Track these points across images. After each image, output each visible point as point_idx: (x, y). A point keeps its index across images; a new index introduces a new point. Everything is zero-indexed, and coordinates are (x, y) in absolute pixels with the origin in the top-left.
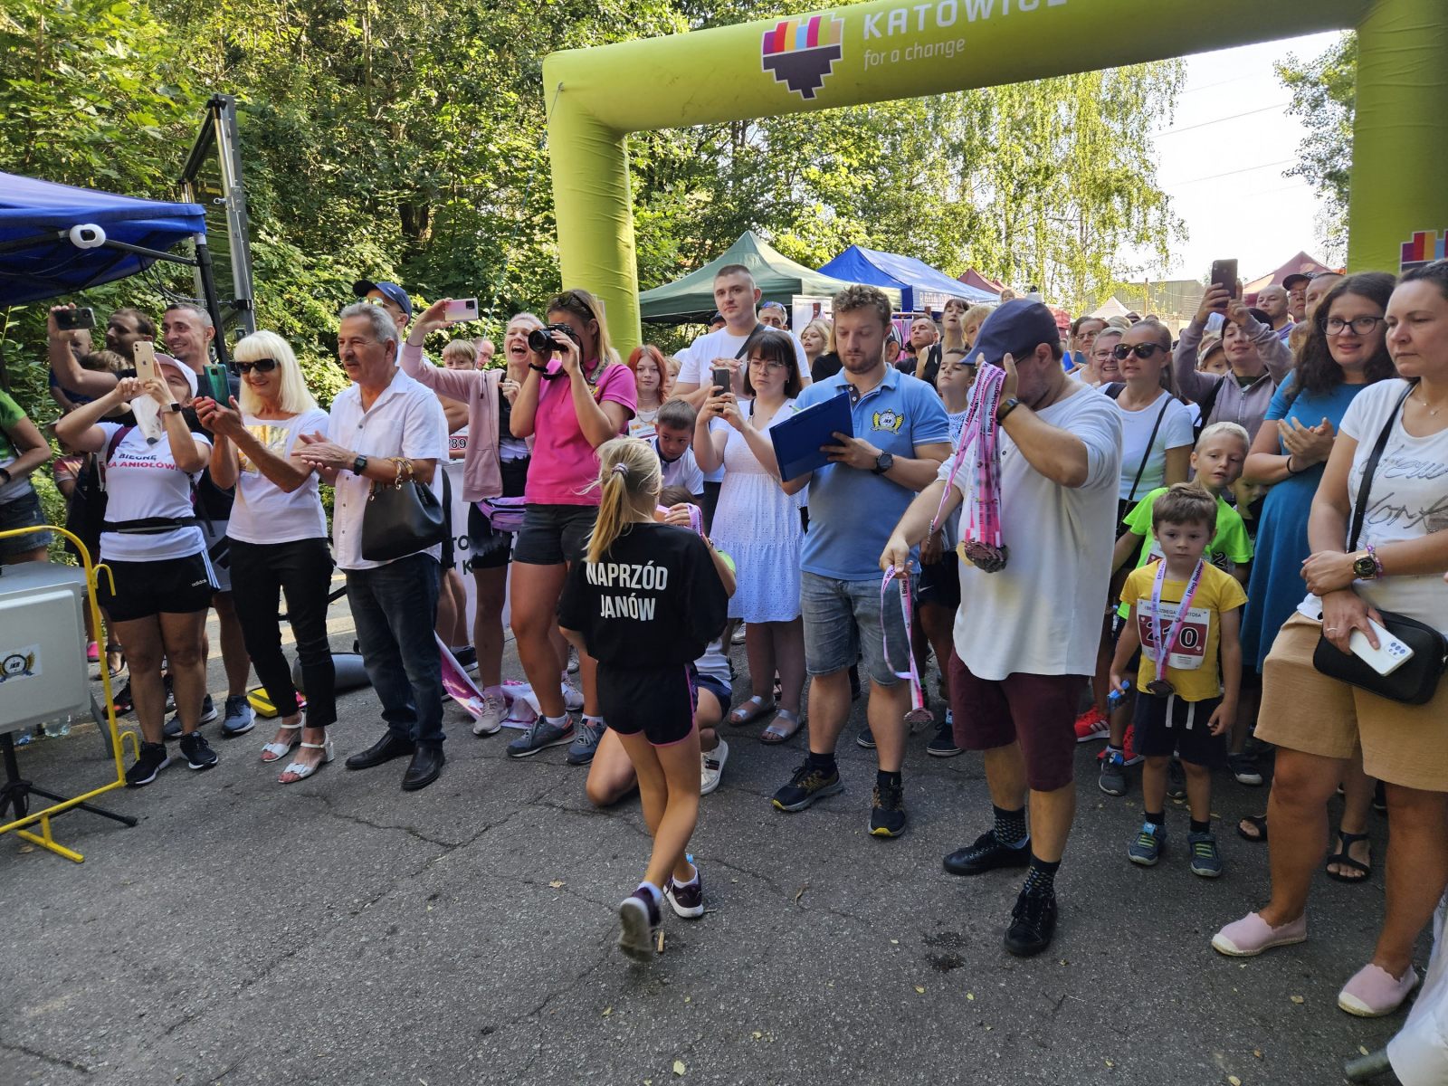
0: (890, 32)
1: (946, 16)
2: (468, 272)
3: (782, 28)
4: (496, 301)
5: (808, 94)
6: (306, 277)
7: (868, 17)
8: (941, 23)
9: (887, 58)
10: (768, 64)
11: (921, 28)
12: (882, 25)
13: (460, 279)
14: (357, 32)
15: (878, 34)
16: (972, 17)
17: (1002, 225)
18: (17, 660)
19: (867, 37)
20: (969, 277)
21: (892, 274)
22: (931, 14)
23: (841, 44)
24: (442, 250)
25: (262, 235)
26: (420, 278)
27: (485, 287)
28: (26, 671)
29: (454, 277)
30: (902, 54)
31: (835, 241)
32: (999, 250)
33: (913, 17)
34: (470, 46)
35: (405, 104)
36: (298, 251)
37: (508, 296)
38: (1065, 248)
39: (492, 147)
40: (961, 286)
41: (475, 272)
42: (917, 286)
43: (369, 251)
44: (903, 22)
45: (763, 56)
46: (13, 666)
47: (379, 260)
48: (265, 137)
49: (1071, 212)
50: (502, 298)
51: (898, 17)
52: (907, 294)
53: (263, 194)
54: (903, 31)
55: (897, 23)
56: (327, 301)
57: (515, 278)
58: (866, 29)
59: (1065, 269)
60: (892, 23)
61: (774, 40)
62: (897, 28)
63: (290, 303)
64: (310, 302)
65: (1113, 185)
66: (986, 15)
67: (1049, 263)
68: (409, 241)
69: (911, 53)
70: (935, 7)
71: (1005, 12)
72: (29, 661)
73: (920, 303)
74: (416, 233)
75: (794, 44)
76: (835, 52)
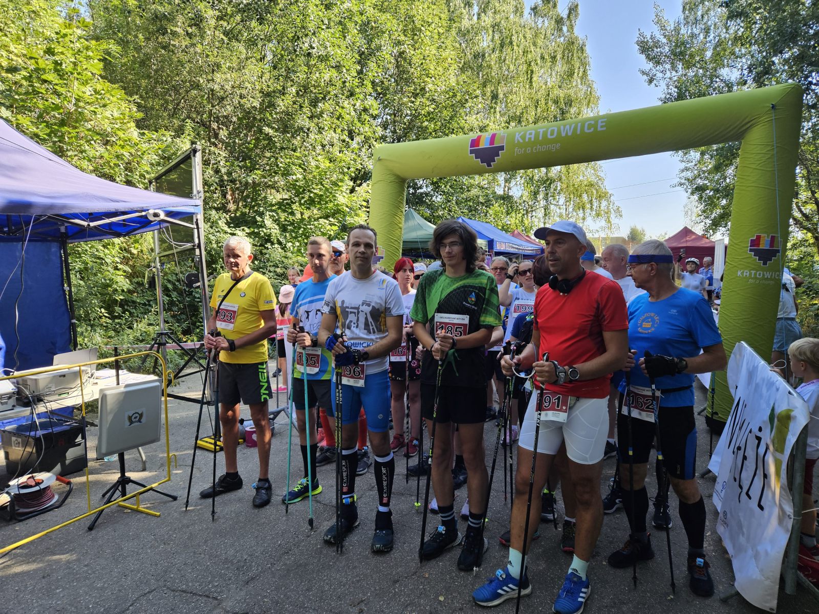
0: (527, 140)
1: (552, 134)
3: (479, 137)
5: (489, 165)
7: (517, 134)
8: (549, 136)
9: (525, 151)
10: (471, 152)
11: (540, 138)
12: (523, 137)
15: (521, 141)
16: (563, 135)
18: (137, 415)
19: (516, 142)
22: (545, 133)
23: (504, 145)
28: (139, 421)
30: (532, 149)
33: (537, 134)
44: (533, 136)
45: (470, 148)
46: (135, 418)
51: (531, 134)
54: (533, 140)
55: (530, 136)
58: (516, 139)
60: (528, 136)
61: (475, 143)
62: (530, 139)
66: (570, 134)
69: (536, 149)
70: (547, 129)
71: (578, 133)
72: (141, 415)
75: (484, 144)
76: (502, 148)
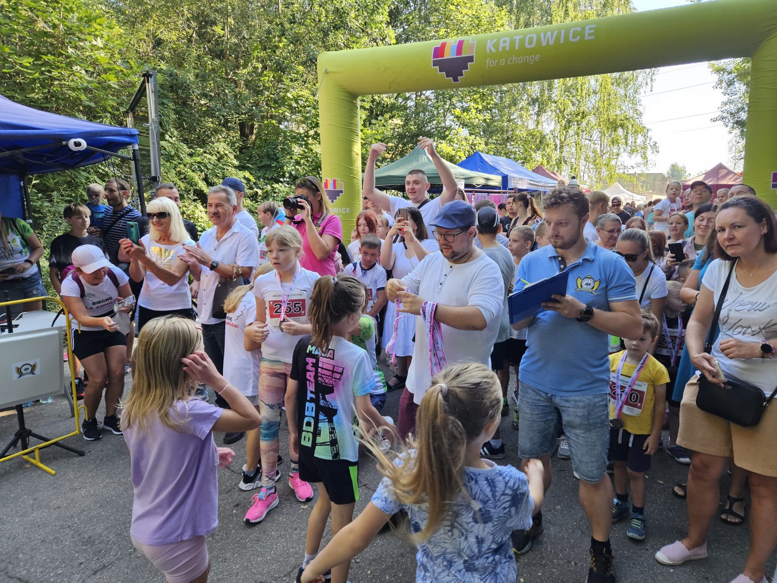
0: (501, 50)
1: (530, 42)
2: (273, 159)
3: (443, 46)
4: (287, 175)
5: (456, 80)
6: (188, 160)
7: (489, 41)
8: (527, 46)
9: (498, 63)
10: (435, 63)
11: (517, 48)
12: (496, 46)
13: (269, 163)
14: (222, 32)
15: (494, 51)
16: (544, 44)
17: (558, 142)
18: (28, 366)
19: (488, 52)
20: (538, 170)
21: (497, 168)
22: (522, 41)
23: (474, 55)
24: (260, 147)
25: (167, 137)
26: (248, 161)
27: (282, 167)
28: (32, 372)
29: (266, 162)
30: (506, 61)
31: (468, 148)
32: (555, 155)
33: (513, 42)
34: (280, 41)
35: (244, 71)
36: (185, 146)
37: (293, 173)
38: (591, 154)
39: (289, 95)
40: (534, 175)
41: (277, 160)
42: (510, 174)
43: (222, 147)
44: (507, 45)
45: (433, 59)
46: (26, 369)
47: (227, 152)
48: (171, 87)
49: (596, 135)
50: (291, 174)
51: (505, 42)
52: (505, 179)
53: (169, 116)
54: (507, 49)
55: (504, 45)
56: (199, 173)
57: (298, 163)
58: (488, 47)
59: (591, 166)
60: (501, 45)
61: (439, 52)
62: (504, 48)
63: (180, 173)
64: (190, 173)
65: (619, 122)
66: (551, 43)
67: (582, 162)
68: (243, 141)
69: (511, 61)
70: (524, 38)
71: (562, 41)
72: (34, 367)
73: (511, 184)
74: (247, 137)
75: (449, 54)
76: (471, 59)
